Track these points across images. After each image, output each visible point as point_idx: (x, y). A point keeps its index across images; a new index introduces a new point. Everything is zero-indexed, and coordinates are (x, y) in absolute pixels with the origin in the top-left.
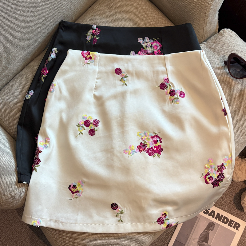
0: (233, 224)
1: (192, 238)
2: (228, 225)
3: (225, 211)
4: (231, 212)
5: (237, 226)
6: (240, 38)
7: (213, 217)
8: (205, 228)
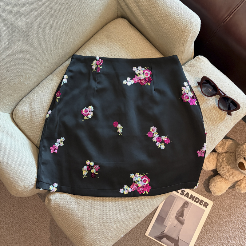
0: (203, 203)
1: (171, 213)
2: (199, 204)
3: (197, 193)
4: (201, 193)
5: (206, 205)
6: (211, 64)
7: (188, 197)
8: (181, 206)
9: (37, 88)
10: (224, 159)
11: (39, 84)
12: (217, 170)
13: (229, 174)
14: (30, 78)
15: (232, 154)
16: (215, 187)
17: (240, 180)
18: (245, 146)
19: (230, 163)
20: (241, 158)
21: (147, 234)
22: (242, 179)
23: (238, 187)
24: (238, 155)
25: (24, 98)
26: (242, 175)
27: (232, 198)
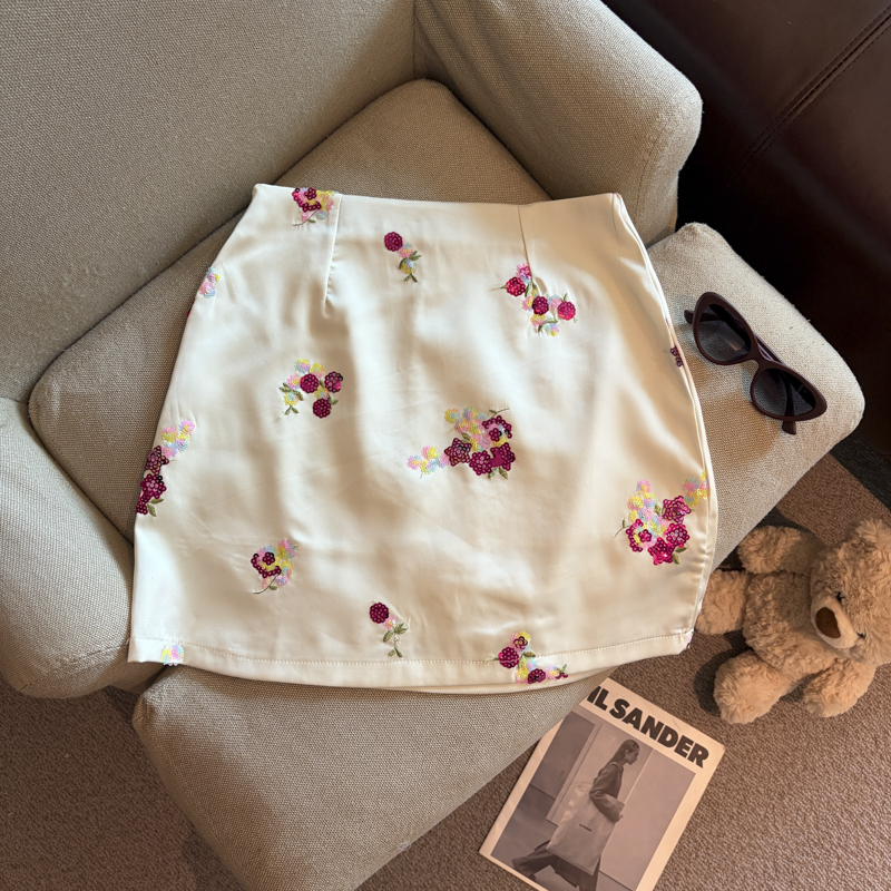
0: (688, 749)
1: (575, 781)
2: (676, 751)
3: (669, 711)
4: (685, 714)
5: (699, 755)
6: (733, 252)
7: (637, 727)
8: (612, 756)
9: (120, 314)
10: (770, 597)
11: (128, 299)
12: (745, 635)
13: (785, 651)
14: (95, 275)
15: (797, 580)
16: (733, 694)
17: (821, 672)
18: (841, 554)
19: (789, 613)
20: (827, 594)
21: (487, 851)
22: (828, 669)
23: (814, 696)
24: (816, 583)
25: (70, 346)
26: (828, 653)
27: (792, 736)
